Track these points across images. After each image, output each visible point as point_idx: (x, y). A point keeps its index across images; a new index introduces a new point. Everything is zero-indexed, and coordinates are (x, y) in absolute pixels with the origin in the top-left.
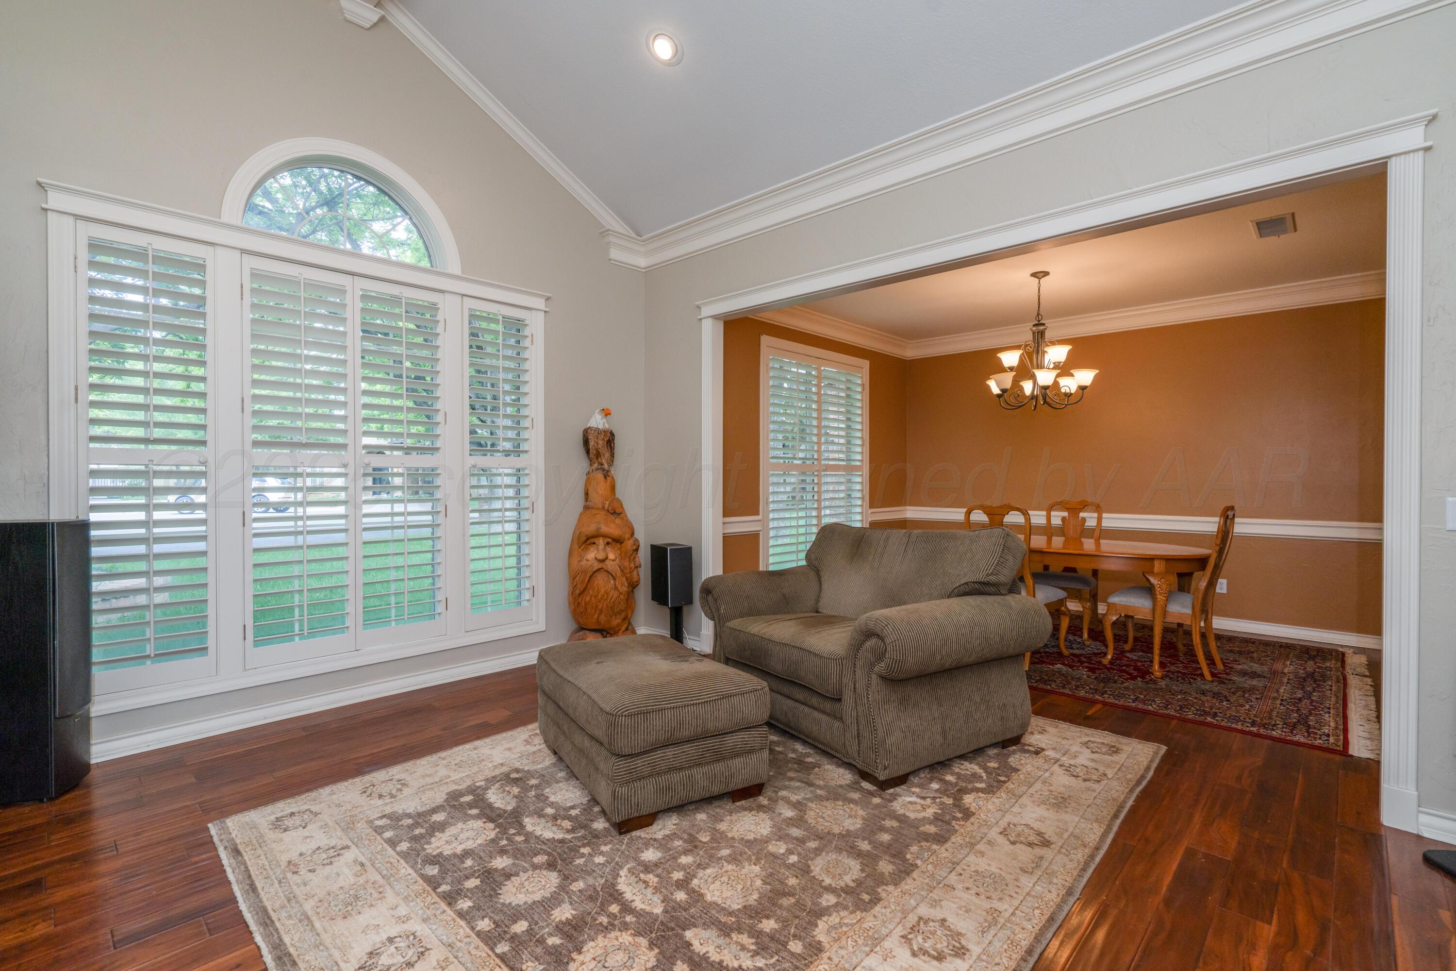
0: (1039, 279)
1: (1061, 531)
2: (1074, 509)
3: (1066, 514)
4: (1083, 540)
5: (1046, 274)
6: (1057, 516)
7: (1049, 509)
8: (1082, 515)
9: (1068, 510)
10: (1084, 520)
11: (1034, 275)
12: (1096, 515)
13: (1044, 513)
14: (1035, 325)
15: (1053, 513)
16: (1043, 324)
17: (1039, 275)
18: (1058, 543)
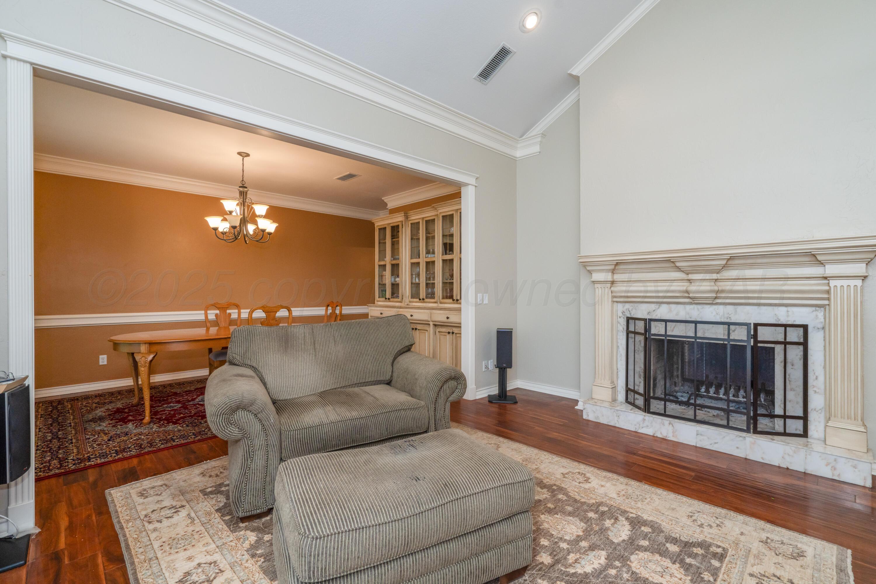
0: (243, 157)
1: (215, 323)
2: (223, 308)
3: (218, 312)
4: (230, 327)
5: (248, 155)
6: (212, 314)
7: (206, 309)
8: (228, 311)
9: (218, 308)
10: (230, 314)
11: (239, 154)
12: (237, 311)
13: (203, 312)
14: (240, 187)
15: (209, 312)
16: (246, 187)
17: (244, 155)
18: (213, 331)
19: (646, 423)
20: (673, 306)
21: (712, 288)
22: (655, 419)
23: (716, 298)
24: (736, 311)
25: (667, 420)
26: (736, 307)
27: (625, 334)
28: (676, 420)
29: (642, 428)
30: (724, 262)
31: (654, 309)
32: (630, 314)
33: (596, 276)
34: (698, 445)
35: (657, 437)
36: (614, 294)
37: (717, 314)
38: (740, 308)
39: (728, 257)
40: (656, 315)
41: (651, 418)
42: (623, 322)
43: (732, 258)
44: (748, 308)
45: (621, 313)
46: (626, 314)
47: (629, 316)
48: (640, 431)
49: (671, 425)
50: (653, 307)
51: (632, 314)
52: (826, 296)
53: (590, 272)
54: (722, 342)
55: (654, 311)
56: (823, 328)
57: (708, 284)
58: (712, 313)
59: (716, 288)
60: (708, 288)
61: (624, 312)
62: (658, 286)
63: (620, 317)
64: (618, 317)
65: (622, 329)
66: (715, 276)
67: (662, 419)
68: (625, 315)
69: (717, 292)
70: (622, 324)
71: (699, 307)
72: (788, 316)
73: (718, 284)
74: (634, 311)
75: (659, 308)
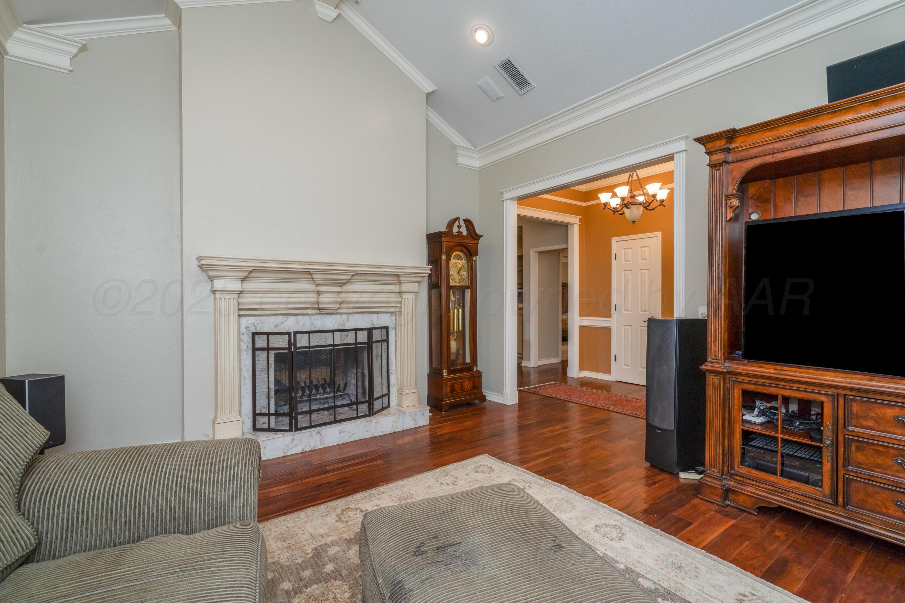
19: (296, 441)
20: (300, 317)
21: (335, 299)
22: (304, 434)
23: (339, 308)
24: (348, 319)
25: (315, 431)
26: (348, 315)
27: (250, 352)
28: (323, 427)
29: (291, 449)
30: (349, 277)
31: (282, 321)
32: (256, 328)
33: (219, 284)
34: (340, 443)
35: (306, 452)
36: (241, 307)
37: (335, 322)
38: (351, 316)
39: (353, 273)
40: (284, 328)
41: (301, 435)
42: (247, 339)
43: (357, 274)
44: (356, 316)
45: (245, 329)
46: (251, 329)
47: (254, 331)
48: (289, 453)
49: (319, 434)
50: (280, 319)
51: (258, 329)
52: (399, 305)
53: (211, 279)
54: (339, 347)
55: (282, 323)
56: (395, 328)
57: (332, 296)
58: (332, 322)
59: (339, 300)
60: (332, 300)
61: (248, 327)
62: (290, 297)
63: (243, 334)
64: (241, 334)
65: (246, 348)
66: (337, 289)
67: (310, 432)
68: (249, 331)
69: (341, 303)
70: (246, 341)
71: (322, 317)
72: (378, 321)
73: (340, 296)
74: (260, 325)
75: (286, 320)
